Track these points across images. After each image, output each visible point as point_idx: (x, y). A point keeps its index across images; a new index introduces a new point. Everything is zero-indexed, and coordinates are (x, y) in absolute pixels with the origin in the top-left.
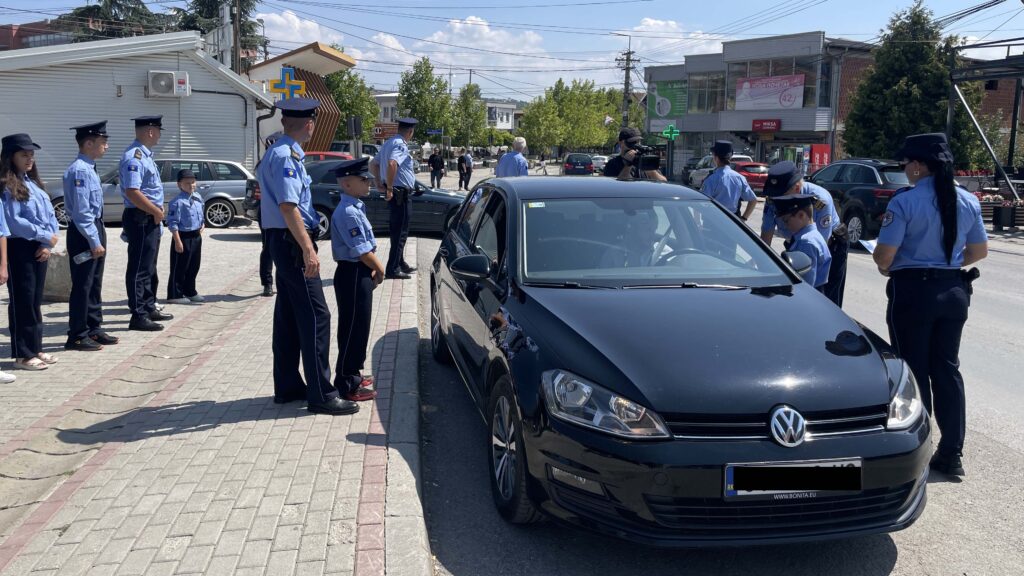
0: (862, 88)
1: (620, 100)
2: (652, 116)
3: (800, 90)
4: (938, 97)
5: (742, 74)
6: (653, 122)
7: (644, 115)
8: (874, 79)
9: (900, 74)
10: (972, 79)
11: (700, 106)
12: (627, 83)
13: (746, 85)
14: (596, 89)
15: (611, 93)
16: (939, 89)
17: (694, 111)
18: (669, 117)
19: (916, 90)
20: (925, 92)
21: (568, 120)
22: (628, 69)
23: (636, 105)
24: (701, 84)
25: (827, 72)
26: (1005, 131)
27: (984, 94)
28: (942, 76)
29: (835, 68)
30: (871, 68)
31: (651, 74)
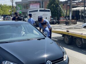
0: (47, 5)
1: (12, 7)
2: (17, 10)
3: (39, 6)
4: (57, 7)
5: (31, 3)
6: (17, 11)
7: (16, 10)
8: (49, 4)
9: (52, 3)
10: (61, 4)
11: (25, 8)
13: (31, 5)
14: (7, 5)
15: (10, 6)
16: (57, 6)
17: (24, 9)
18: (20, 10)
19: (54, 6)
20: (56, 6)
21: (3, 10)
22: (12, 2)
23: (14, 8)
24: (24, 5)
25: (42, 3)
26: (66, 11)
27: (63, 6)
28: (58, 4)
29: (44, 2)
31: (16, 3)
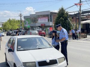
0: (56, 19)
3: (47, 19)
5: (39, 17)
6: (26, 25)
7: (24, 24)
8: (57, 18)
9: (61, 17)
10: (70, 17)
11: (33, 22)
12: (21, 19)
13: (40, 19)
14: (16, 20)
15: (19, 21)
16: (66, 19)
17: (32, 23)
18: (28, 24)
19: (63, 19)
22: (21, 17)
23: (23, 22)
24: (33, 19)
25: (51, 17)
26: (75, 24)
27: (72, 19)
28: (66, 17)
29: (52, 16)
30: (57, 16)
31: (25, 17)
